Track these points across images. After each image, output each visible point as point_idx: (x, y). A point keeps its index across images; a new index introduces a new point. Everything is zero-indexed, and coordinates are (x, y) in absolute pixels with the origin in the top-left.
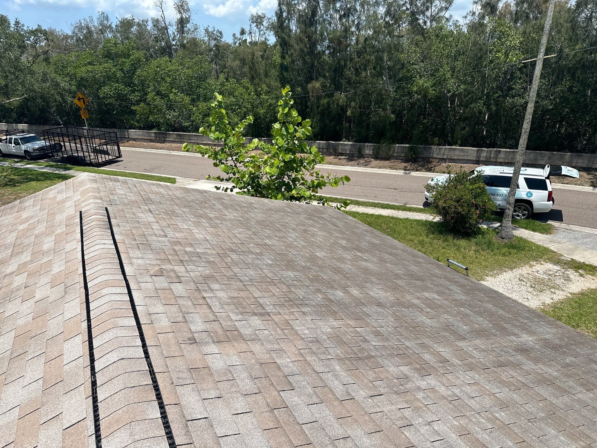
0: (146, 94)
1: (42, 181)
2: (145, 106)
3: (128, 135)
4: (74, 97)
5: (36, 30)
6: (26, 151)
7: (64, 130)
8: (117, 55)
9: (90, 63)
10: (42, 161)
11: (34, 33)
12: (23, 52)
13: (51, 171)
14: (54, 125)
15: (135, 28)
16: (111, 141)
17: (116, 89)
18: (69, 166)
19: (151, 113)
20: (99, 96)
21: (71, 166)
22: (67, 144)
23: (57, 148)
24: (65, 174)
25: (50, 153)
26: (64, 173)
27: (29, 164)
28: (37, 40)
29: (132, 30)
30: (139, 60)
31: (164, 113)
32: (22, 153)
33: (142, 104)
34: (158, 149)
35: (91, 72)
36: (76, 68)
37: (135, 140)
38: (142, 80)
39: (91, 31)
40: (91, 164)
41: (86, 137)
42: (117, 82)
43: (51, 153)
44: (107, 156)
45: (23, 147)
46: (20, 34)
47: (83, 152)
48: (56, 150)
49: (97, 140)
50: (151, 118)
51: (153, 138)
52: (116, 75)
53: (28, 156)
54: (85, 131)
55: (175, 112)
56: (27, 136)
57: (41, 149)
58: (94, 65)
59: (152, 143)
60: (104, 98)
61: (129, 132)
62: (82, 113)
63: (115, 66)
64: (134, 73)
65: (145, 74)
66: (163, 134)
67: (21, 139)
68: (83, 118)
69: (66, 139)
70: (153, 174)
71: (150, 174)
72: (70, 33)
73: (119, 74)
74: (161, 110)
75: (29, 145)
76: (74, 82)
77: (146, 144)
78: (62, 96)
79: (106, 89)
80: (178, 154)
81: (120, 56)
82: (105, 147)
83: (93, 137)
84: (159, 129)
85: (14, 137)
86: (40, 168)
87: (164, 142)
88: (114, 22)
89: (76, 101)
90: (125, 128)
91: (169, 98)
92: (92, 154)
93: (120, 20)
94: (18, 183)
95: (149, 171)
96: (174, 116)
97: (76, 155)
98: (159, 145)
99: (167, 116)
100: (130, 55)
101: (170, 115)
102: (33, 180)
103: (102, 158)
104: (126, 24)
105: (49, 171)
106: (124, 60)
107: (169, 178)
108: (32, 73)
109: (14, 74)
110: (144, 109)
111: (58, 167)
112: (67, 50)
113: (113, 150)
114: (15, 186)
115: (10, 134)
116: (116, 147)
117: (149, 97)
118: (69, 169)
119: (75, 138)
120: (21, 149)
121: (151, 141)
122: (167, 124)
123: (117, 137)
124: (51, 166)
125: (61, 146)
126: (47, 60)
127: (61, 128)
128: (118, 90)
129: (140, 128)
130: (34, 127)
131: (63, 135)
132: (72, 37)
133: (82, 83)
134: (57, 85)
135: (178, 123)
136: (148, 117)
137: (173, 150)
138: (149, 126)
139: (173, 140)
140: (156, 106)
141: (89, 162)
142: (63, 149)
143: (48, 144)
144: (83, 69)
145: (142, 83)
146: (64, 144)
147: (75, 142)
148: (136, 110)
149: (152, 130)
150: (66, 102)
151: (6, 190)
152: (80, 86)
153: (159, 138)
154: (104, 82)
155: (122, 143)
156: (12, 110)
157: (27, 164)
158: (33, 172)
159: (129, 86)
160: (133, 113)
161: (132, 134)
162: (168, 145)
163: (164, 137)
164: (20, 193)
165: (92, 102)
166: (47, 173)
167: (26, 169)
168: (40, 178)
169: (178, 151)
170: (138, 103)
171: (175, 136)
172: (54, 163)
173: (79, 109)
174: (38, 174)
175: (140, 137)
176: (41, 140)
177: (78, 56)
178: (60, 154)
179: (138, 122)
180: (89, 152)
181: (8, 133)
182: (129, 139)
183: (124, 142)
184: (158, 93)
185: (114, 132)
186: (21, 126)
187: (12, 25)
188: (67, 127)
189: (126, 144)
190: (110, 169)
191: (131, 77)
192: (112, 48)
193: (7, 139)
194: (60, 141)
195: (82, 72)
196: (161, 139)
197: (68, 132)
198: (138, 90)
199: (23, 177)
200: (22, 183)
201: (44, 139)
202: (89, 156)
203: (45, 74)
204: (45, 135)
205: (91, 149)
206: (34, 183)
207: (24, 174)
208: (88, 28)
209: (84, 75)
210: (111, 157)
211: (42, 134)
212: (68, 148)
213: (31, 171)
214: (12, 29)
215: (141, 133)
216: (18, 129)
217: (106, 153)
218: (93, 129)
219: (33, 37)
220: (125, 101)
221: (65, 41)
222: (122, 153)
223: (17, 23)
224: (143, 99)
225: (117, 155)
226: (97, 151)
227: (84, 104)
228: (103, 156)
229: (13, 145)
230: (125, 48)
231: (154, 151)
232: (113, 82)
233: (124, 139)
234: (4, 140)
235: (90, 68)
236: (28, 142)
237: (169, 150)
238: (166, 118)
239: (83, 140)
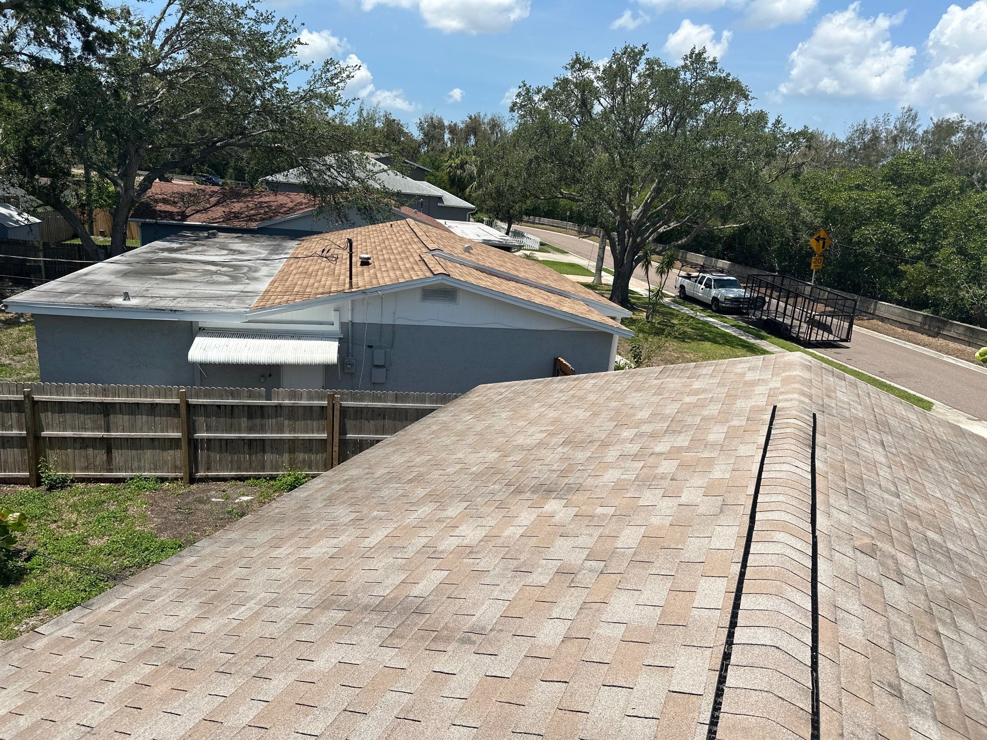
0: (936, 249)
1: (720, 344)
2: (925, 268)
3: (875, 309)
4: (811, 235)
5: (800, 133)
6: (715, 299)
7: (778, 281)
8: (910, 179)
9: (858, 187)
10: (729, 317)
11: (794, 136)
12: (768, 163)
13: (736, 335)
14: (765, 270)
15: (959, 134)
16: (843, 311)
17: (884, 232)
18: (763, 333)
19: (931, 281)
20: (851, 239)
21: (766, 334)
22: (774, 301)
23: (757, 303)
24: (753, 344)
25: (745, 308)
26: (752, 341)
27: (711, 317)
28: (794, 146)
29: (953, 138)
30: (946, 192)
31: (958, 287)
32: (709, 300)
33: (921, 265)
34: (919, 344)
35: (855, 200)
36: (833, 191)
37: (883, 319)
38: (938, 225)
39: (878, 138)
40: (797, 340)
41: (806, 298)
42: (892, 222)
43: (747, 309)
44: (826, 334)
45: (714, 292)
46: (775, 138)
47: (793, 318)
48: (755, 305)
49: (821, 307)
50: (928, 289)
51: (918, 324)
52: (894, 210)
53: (717, 307)
54: (808, 289)
55: (981, 288)
56: (725, 278)
57: (736, 300)
58: (864, 190)
59: (911, 333)
60: (859, 243)
61: (878, 305)
62: (813, 261)
63: (898, 196)
64: (928, 211)
65: (948, 214)
66: (940, 321)
67: (715, 280)
68: (812, 267)
69: (775, 294)
70: (892, 384)
71: (888, 382)
72: (842, 139)
73: (900, 209)
74: (954, 280)
75: (723, 291)
76: (820, 213)
77: (900, 330)
78: (795, 230)
79: (867, 231)
80: (954, 362)
81: (914, 181)
82: (829, 319)
83: (817, 300)
84: (936, 312)
85: (708, 276)
86: (723, 326)
87: (936, 335)
88: (924, 125)
89: (813, 242)
90: (874, 297)
91: (979, 264)
92: (804, 326)
93: (935, 121)
94: (689, 338)
95: (888, 377)
96: (975, 295)
97: (781, 320)
98: (925, 338)
99: (962, 294)
100: (932, 182)
101: (968, 292)
102: (708, 339)
103: (818, 335)
104: (944, 130)
105: (734, 334)
106: (919, 187)
107: (921, 400)
108: (769, 193)
109: (744, 190)
110: (921, 273)
111: (747, 331)
112: (829, 164)
113: (839, 328)
114: (684, 341)
115: (705, 272)
116: (846, 325)
117: (940, 255)
118: (762, 338)
119: (789, 294)
120: (710, 292)
121: (912, 328)
122: (955, 305)
123: (854, 308)
124: (739, 327)
125: (764, 302)
126: (796, 176)
127: (775, 276)
128: (888, 235)
129: (899, 303)
130: (738, 268)
131: (773, 287)
132: (843, 145)
133: (832, 215)
134: (797, 213)
135: (979, 308)
136: (925, 287)
137: (947, 353)
138: (918, 303)
139: (955, 335)
140: (946, 272)
141: (795, 336)
142: (765, 308)
143: (748, 295)
144: (844, 195)
145: (936, 230)
146: (770, 300)
147: (787, 301)
148: (905, 272)
149: (921, 310)
150: (796, 239)
151: (671, 343)
152: (827, 219)
153: (929, 326)
154: (869, 218)
155: (859, 319)
156: (720, 238)
157: (709, 316)
158: (713, 329)
159: (911, 231)
160: (900, 275)
161: (883, 309)
162: (941, 341)
163: (938, 327)
164: (685, 352)
165: (836, 247)
166: (730, 336)
167: (706, 323)
168: (719, 339)
169: (957, 357)
170: (915, 260)
171: (961, 330)
172: (744, 324)
173: (811, 253)
174: (718, 334)
175: (894, 318)
176: (740, 287)
177: (841, 175)
178: (758, 313)
179: (901, 292)
180: (801, 321)
181: (703, 269)
182: (873, 316)
183: (862, 319)
184: (961, 251)
185: (854, 300)
186: (723, 263)
187: (770, 125)
188: (783, 277)
189: (866, 323)
190: (822, 355)
191: (918, 217)
192: (905, 167)
193: (698, 277)
194: (765, 295)
195: (840, 199)
196: (933, 328)
197: (782, 284)
198: (923, 240)
199: (698, 332)
200: (693, 339)
201: (745, 288)
202: (800, 326)
203: (785, 196)
204: (751, 282)
205: (806, 317)
206: (708, 345)
207: (700, 329)
208: (874, 131)
209: (841, 203)
210: (831, 337)
211: (745, 280)
212: (773, 308)
213: (710, 326)
214: (767, 130)
215: (898, 311)
216: (716, 267)
217: (827, 329)
218: (822, 287)
219: (790, 143)
220: (893, 253)
221: (830, 150)
222: (853, 336)
223: (778, 122)
224: (926, 256)
225: (844, 337)
226: (812, 323)
227: (823, 247)
228: (821, 332)
229: (703, 286)
230: (929, 168)
231: (910, 346)
232: (884, 220)
233: (864, 314)
234: (694, 277)
235: (854, 194)
236: (722, 286)
237: (940, 351)
238: (957, 295)
239: (800, 299)
